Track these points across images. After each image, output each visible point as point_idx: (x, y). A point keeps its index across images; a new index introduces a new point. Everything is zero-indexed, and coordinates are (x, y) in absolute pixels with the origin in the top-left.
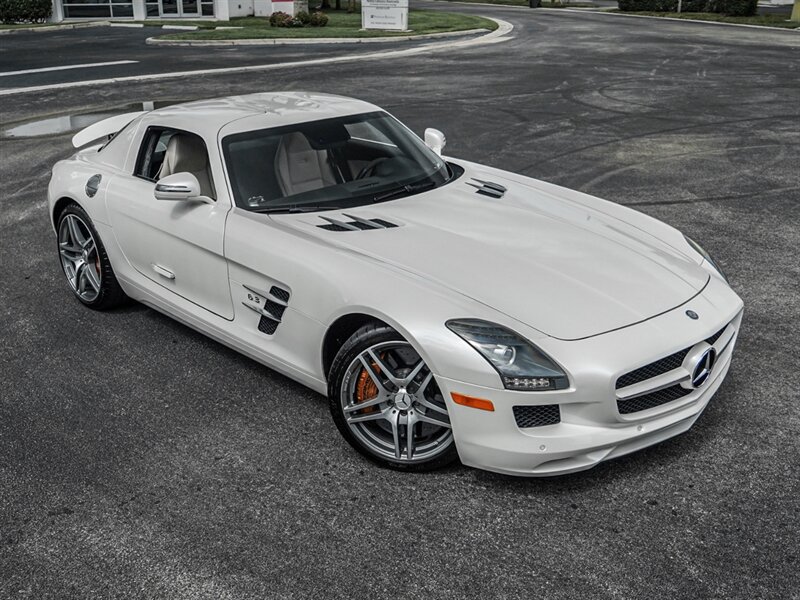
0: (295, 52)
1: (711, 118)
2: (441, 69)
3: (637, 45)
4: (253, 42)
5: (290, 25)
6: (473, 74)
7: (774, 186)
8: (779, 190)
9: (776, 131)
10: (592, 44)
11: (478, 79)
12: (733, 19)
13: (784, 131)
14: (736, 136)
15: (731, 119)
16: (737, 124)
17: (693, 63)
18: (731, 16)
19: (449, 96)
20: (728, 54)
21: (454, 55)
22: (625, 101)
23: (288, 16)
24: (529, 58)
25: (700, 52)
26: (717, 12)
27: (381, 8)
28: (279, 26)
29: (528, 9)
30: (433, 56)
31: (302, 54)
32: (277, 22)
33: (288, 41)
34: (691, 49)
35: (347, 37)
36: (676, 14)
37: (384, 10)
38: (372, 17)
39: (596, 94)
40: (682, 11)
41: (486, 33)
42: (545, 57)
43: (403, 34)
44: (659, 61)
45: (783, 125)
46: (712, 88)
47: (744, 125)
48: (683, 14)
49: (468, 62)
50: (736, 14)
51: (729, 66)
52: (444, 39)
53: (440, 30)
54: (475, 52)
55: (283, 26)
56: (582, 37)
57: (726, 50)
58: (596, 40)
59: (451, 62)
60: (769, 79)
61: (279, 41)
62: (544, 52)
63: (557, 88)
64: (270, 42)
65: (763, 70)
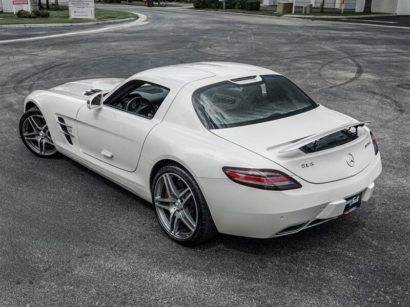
0: (40, 31)
1: (269, 59)
2: (124, 38)
3: (213, 25)
4: (12, 26)
5: (30, 17)
6: (142, 40)
7: (314, 88)
8: (318, 89)
9: (300, 64)
10: (191, 25)
11: (146, 43)
12: (250, 12)
13: (304, 63)
14: (284, 66)
15: (277, 58)
16: (281, 61)
17: (245, 33)
18: (249, 11)
19: (138, 52)
20: (258, 29)
21: (126, 31)
22: (224, 52)
23: (27, 12)
24: (164, 32)
25: (244, 28)
26: (242, 9)
27: (80, 7)
28: (23, 17)
29: (147, 8)
30: (115, 32)
31: (44, 32)
32: (21, 15)
33: (32, 25)
34: (239, 27)
35: (64, 23)
36: (223, 10)
37: (81, 8)
38: (75, 12)
39: (209, 49)
40: (225, 8)
41: (135, 20)
42: (172, 31)
43: (93, 21)
44: (228, 32)
45: (302, 61)
46: (260, 44)
47: (285, 61)
48: (226, 10)
49: (135, 35)
50: (251, 10)
51: (261, 34)
52: (114, 23)
53: (111, 19)
54: (135, 29)
55: (26, 17)
56: (184, 21)
57: (256, 27)
58: (192, 22)
59: (126, 35)
60: (283, 40)
61: (28, 26)
62: (171, 29)
63: (188, 46)
64: (22, 26)
65: (278, 36)
